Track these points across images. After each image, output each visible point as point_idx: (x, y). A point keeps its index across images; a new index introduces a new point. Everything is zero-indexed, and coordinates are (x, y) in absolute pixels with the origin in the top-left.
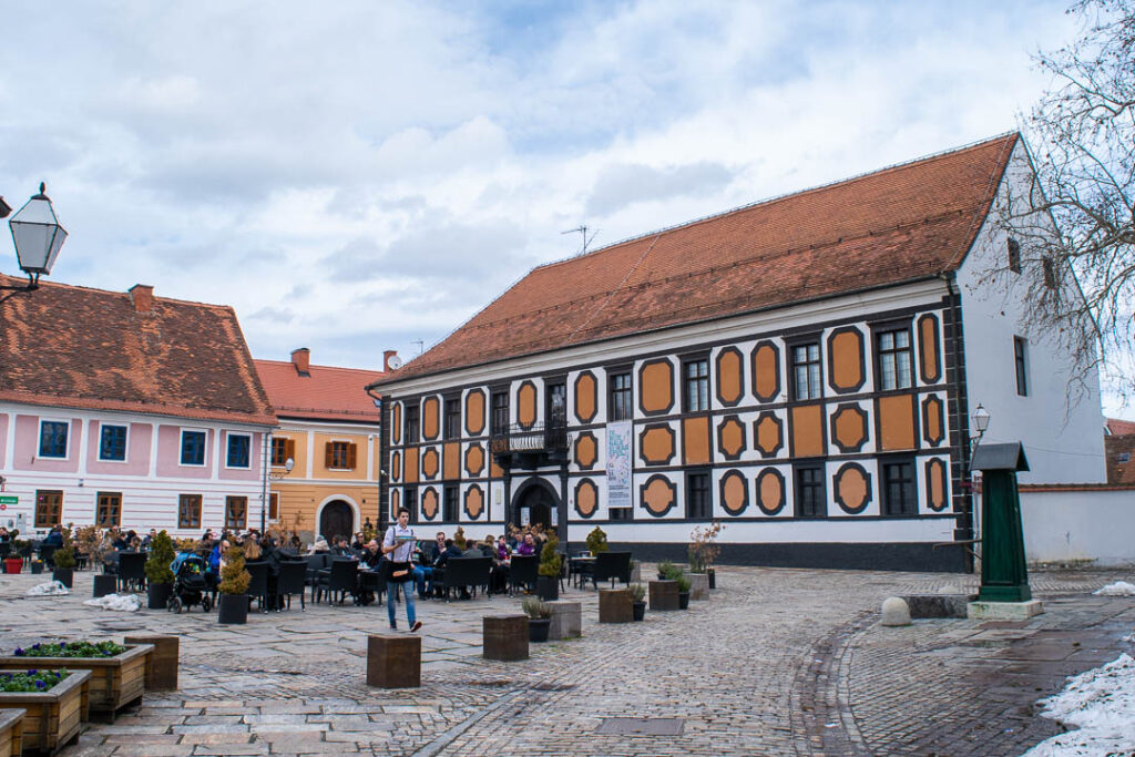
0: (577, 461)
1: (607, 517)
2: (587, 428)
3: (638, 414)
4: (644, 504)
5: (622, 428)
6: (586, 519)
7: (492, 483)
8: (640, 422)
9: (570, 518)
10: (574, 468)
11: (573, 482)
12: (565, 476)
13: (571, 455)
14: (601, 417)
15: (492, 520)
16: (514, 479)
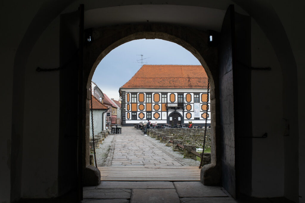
0: (186, 109)
1: (194, 119)
2: (189, 103)
3: (201, 102)
4: (202, 117)
5: (197, 104)
6: (189, 119)
7: (162, 112)
8: (201, 103)
9: (185, 119)
10: (185, 110)
11: (185, 113)
12: (183, 112)
13: (185, 108)
14: (192, 101)
15: (162, 119)
16: (169, 112)
